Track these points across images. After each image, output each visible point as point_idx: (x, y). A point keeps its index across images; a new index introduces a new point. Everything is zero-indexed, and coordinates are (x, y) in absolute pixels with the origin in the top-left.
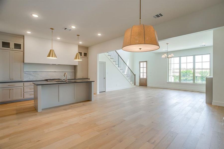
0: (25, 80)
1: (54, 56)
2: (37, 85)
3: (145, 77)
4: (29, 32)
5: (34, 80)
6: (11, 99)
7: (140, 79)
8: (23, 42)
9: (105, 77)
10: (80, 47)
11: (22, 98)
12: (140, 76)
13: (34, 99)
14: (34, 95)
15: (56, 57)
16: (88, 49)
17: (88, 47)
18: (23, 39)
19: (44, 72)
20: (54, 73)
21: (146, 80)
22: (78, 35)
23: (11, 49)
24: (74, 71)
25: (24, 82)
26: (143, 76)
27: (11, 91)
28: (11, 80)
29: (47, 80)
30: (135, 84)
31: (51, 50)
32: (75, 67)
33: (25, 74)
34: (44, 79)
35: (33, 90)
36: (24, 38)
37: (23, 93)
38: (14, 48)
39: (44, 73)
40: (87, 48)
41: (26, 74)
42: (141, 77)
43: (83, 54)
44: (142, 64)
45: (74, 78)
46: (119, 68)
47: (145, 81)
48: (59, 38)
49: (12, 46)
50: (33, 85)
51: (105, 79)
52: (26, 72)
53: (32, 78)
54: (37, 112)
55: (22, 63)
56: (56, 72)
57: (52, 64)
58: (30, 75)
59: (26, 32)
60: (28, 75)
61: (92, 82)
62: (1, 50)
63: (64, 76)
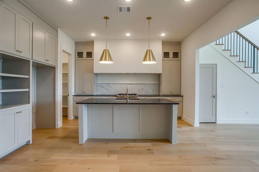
4: (93, 35)
5: (107, 94)
9: (214, 95)
16: (181, 44)
17: (181, 42)
22: (149, 18)
28: (84, 93)
32: (159, 77)
40: (179, 44)
41: (99, 87)
43: (171, 55)
45: (157, 94)
48: (128, 35)
51: (214, 99)
52: (100, 85)
53: (105, 92)
55: (93, 74)
56: (132, 85)
57: (125, 74)
58: (103, 88)
59: (90, 34)
60: (101, 88)
61: (173, 105)
62: (76, 61)
63: (142, 90)
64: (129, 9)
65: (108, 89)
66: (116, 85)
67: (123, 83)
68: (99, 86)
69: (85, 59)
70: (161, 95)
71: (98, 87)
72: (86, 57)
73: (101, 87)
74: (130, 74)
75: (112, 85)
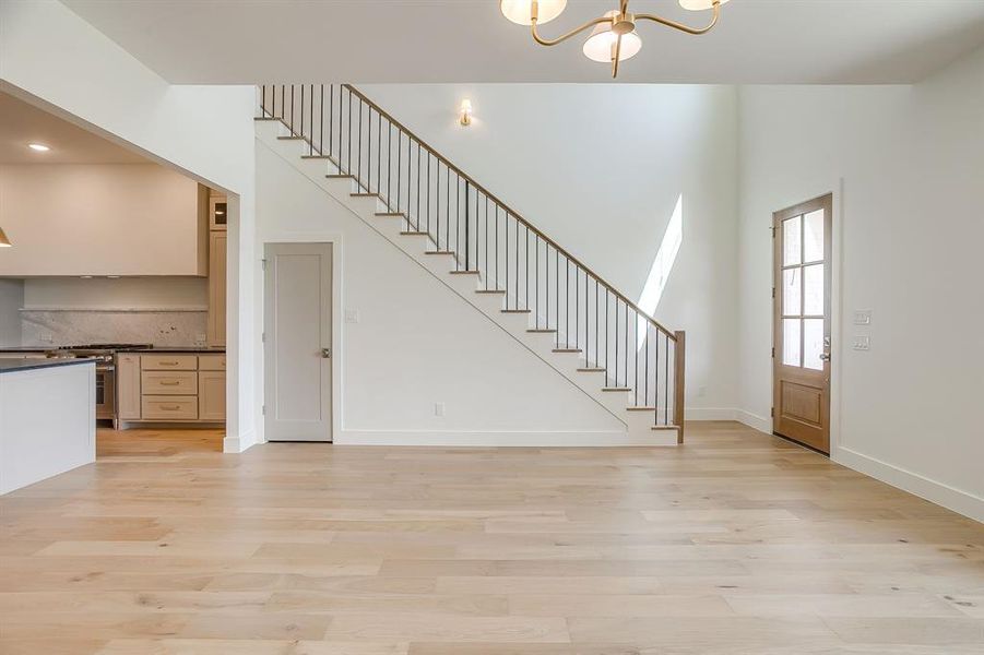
3: (814, 362)
7: (784, 380)
9: (325, 345)
12: (777, 352)
19: (90, 311)
21: (820, 387)
26: (805, 348)
42: (791, 358)
44: (792, 227)
47: (813, 396)
51: (326, 360)
56: (138, 315)
58: (41, 326)
60: (35, 325)
65: (58, 331)
66: (86, 314)
71: (25, 323)
73: (35, 322)
74: (106, 277)
75: (71, 315)
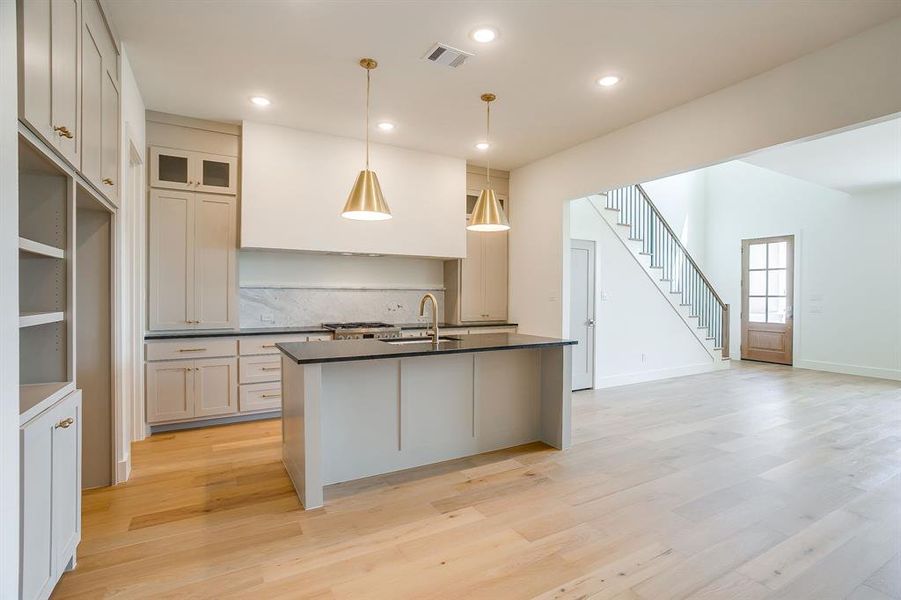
0: (244, 325)
1: (379, 206)
2: (300, 362)
4: (261, 102)
5: (280, 325)
6: (187, 415)
7: (748, 329)
8: (235, 152)
9: (591, 317)
10: (475, 169)
11: (233, 409)
12: (745, 315)
13: (279, 415)
14: (280, 400)
15: (387, 210)
16: (508, 179)
17: (508, 173)
18: (235, 139)
20: (359, 293)
22: (488, 98)
23: (192, 188)
24: (441, 286)
25: (237, 338)
27: (189, 375)
29: (330, 329)
30: (726, 354)
31: (363, 172)
32: (449, 268)
33: (243, 300)
34: (316, 323)
35: (279, 373)
36: (240, 136)
37: (237, 385)
38: (202, 182)
39: (319, 294)
40: (504, 176)
41: (246, 301)
45: (442, 320)
46: (656, 274)
48: (386, 127)
49: (195, 172)
50: (278, 351)
51: (591, 328)
52: (251, 293)
53: (269, 319)
54: (301, 506)
55: (233, 252)
56: (367, 293)
57: (354, 255)
58: (260, 304)
59: (249, 98)
60: (255, 304)
61: (564, 347)
62: (152, 190)
63: (400, 310)
64: (460, 60)
65: (281, 309)
67: (339, 286)
68: (244, 297)
69: (197, 189)
70: (459, 323)
72: (201, 178)
73: (254, 300)
74: (367, 255)
75: (296, 292)
